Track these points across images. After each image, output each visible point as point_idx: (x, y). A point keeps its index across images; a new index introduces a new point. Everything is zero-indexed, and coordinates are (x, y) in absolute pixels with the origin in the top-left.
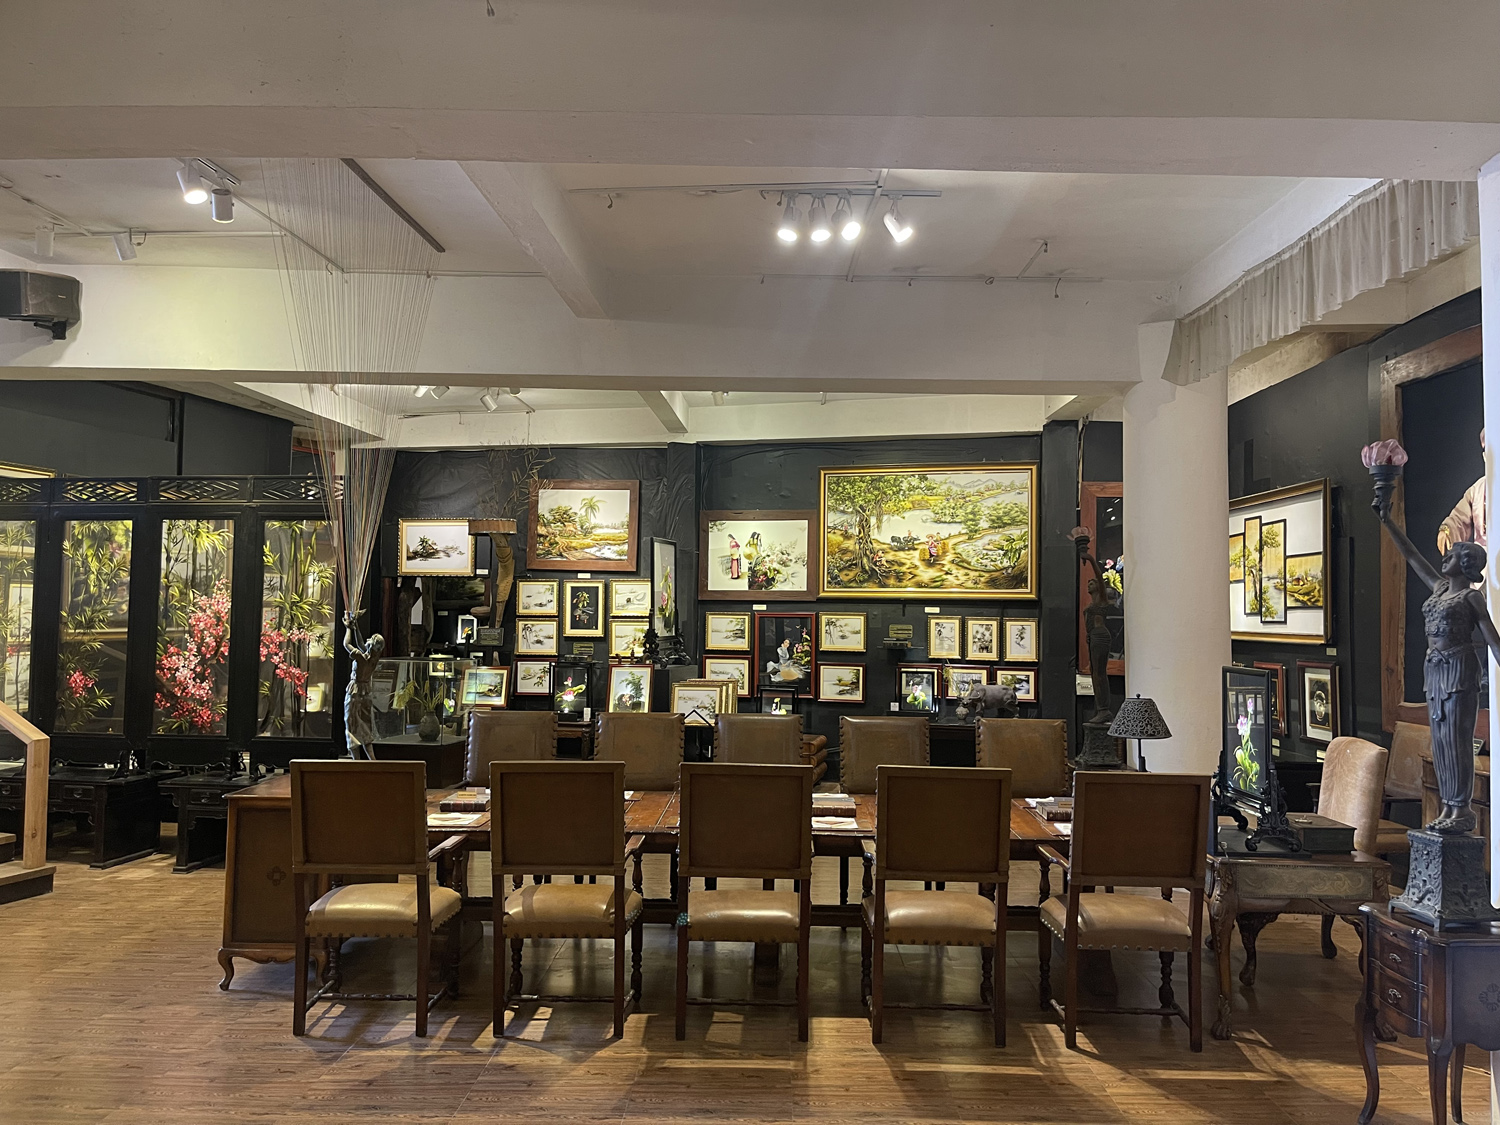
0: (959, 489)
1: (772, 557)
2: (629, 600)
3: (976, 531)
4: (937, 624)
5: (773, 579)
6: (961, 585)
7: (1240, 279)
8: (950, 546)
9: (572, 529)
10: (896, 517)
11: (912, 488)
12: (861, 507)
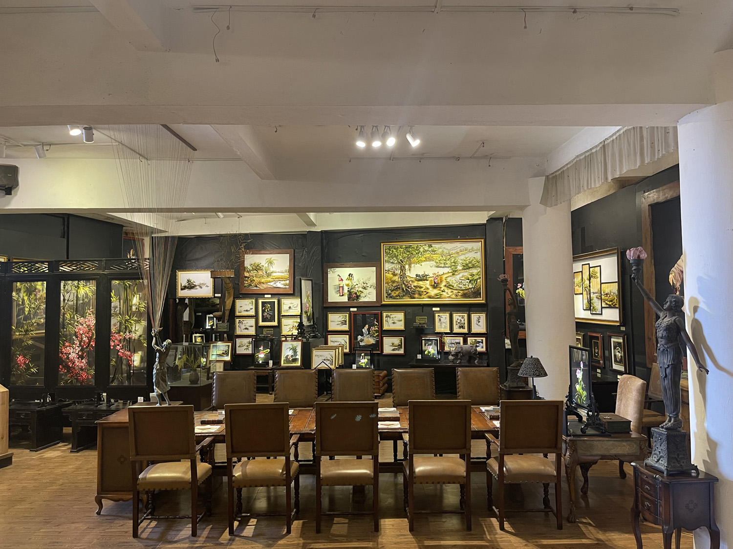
0: (447, 251)
1: (359, 285)
2: (290, 308)
3: (456, 271)
4: (439, 316)
5: (360, 296)
6: (449, 297)
7: (574, 159)
8: (444, 278)
9: (261, 273)
10: (418, 265)
11: (425, 251)
12: (401, 260)
